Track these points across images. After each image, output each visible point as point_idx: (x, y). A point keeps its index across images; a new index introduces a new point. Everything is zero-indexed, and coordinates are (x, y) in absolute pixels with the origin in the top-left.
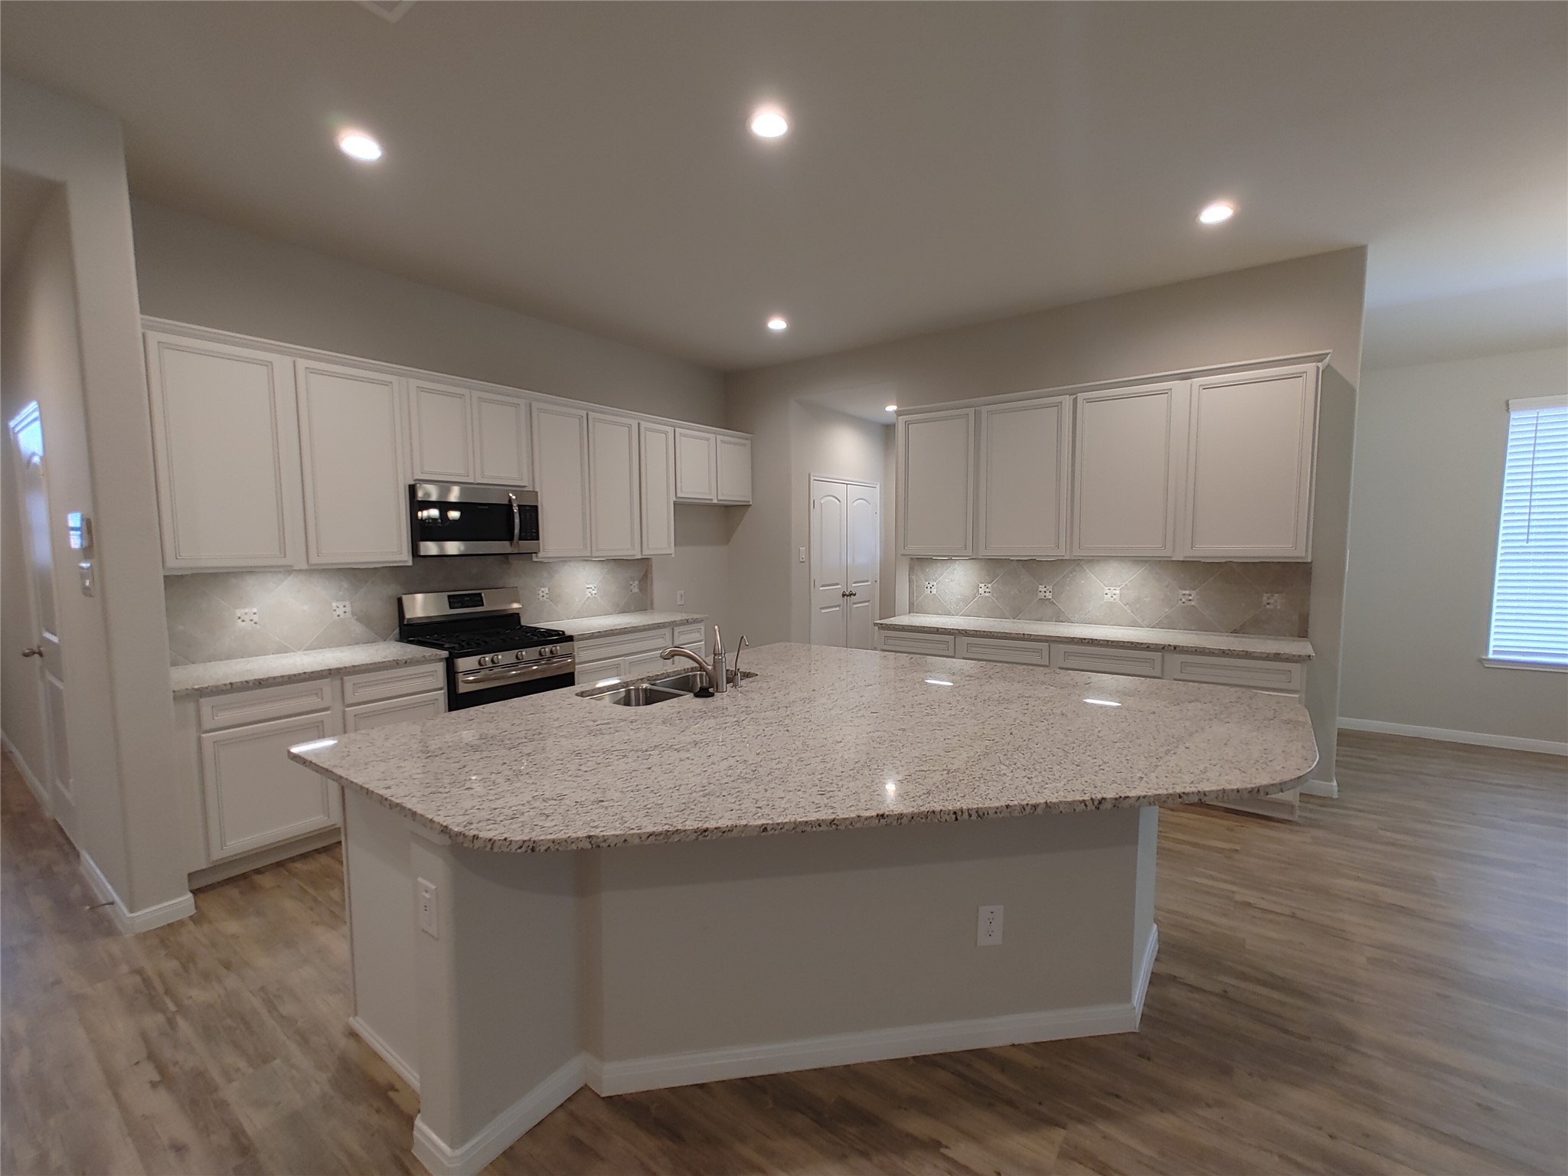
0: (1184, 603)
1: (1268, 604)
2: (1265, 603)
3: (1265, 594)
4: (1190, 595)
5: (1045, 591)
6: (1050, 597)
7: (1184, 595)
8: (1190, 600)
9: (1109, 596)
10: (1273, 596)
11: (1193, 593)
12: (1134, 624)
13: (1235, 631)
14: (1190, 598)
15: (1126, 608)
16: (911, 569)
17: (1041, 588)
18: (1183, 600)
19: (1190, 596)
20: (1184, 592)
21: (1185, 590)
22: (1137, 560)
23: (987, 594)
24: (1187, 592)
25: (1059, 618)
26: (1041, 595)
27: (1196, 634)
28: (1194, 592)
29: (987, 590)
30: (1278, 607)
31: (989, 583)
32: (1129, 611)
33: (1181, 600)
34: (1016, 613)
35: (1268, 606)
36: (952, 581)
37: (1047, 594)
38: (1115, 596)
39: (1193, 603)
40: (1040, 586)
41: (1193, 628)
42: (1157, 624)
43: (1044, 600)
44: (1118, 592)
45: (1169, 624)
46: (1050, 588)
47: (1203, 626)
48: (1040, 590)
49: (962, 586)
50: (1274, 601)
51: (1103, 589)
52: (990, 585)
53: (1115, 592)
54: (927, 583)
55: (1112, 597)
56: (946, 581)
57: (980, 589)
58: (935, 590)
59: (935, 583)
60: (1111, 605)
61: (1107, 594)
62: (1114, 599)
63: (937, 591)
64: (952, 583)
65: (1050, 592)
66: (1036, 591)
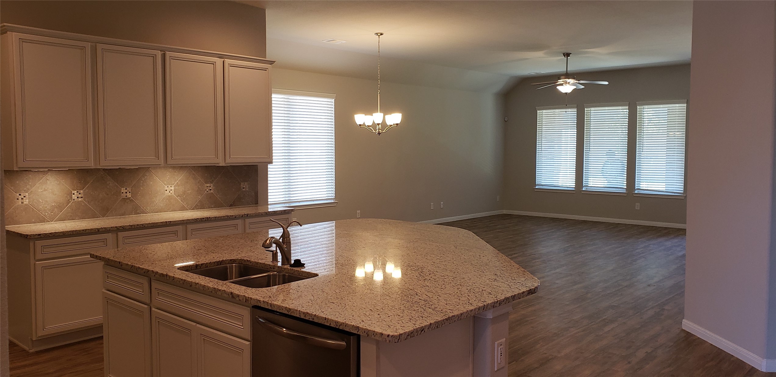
0: (207, 191)
1: (244, 188)
2: (242, 187)
3: (242, 183)
4: (210, 187)
5: (126, 192)
6: (130, 196)
7: (207, 187)
8: (210, 190)
9: (168, 191)
10: (245, 184)
12: (183, 209)
13: (231, 206)
14: (210, 188)
15: (178, 198)
17: (123, 190)
19: (209, 187)
20: (207, 185)
21: (208, 183)
22: (181, 167)
23: (80, 199)
24: (209, 185)
25: (137, 210)
26: (124, 195)
27: (214, 210)
28: (212, 185)
29: (80, 196)
30: (247, 190)
31: (81, 189)
32: (180, 201)
33: (206, 190)
34: (105, 212)
35: (243, 189)
36: (45, 190)
37: (128, 194)
38: (171, 191)
39: (212, 191)
40: (122, 189)
41: (212, 206)
42: (195, 207)
43: (125, 200)
44: (173, 188)
45: (200, 206)
46: (129, 189)
47: (217, 205)
48: (122, 191)
49: (56, 194)
50: (245, 186)
51: (164, 187)
52: (82, 191)
53: (171, 188)
54: (18, 194)
55: (170, 192)
56: (39, 191)
57: (73, 196)
58: (27, 200)
59: (27, 194)
60: (170, 197)
61: (166, 190)
62: (171, 194)
63: (29, 202)
64: (44, 193)
65: (130, 192)
66: (120, 193)
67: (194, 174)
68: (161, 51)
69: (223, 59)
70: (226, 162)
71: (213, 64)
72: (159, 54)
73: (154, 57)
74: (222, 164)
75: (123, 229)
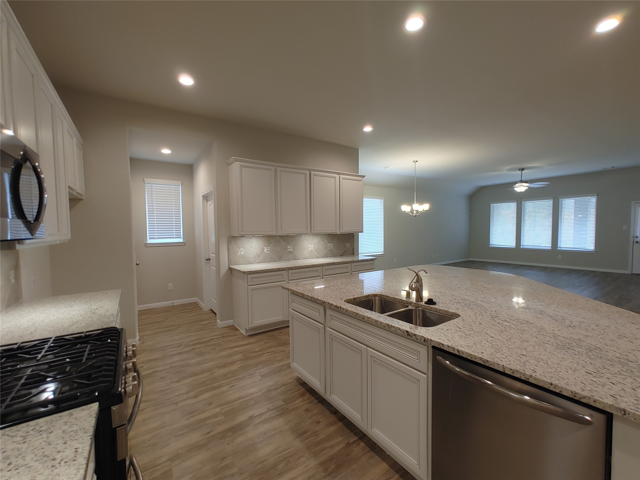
0: (329, 248)
2: (346, 245)
3: (346, 243)
6: (292, 250)
9: (310, 248)
11: (332, 244)
12: (318, 257)
13: (341, 256)
15: (315, 252)
17: (289, 247)
19: (330, 246)
22: (317, 235)
23: (268, 252)
24: (330, 244)
25: (295, 258)
26: (289, 250)
27: (333, 258)
29: (268, 250)
30: (349, 247)
31: (268, 247)
32: (316, 253)
34: (280, 258)
35: (347, 247)
39: (332, 248)
40: (288, 246)
41: (332, 256)
42: (323, 257)
43: (290, 252)
44: (313, 246)
45: (326, 256)
47: (334, 256)
48: (288, 248)
49: (256, 249)
50: (348, 245)
51: (308, 245)
52: (269, 248)
53: (312, 246)
54: (239, 249)
56: (249, 247)
57: (265, 250)
58: (243, 252)
59: (243, 249)
60: (311, 251)
62: (312, 249)
63: (244, 253)
64: (251, 248)
65: (292, 248)
66: (287, 248)
67: (323, 239)
68: (308, 171)
69: (340, 175)
70: (340, 232)
71: (335, 178)
73: (305, 175)
74: (338, 233)
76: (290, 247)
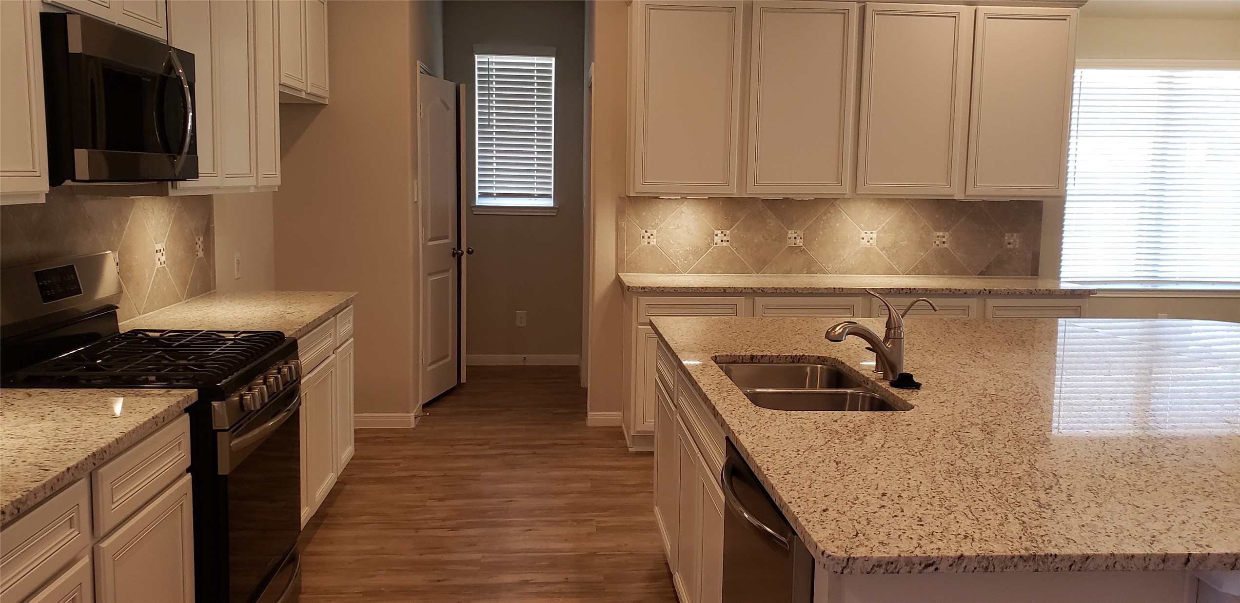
0: (938, 245)
1: (1009, 244)
2: (1006, 242)
3: (1007, 234)
4: (944, 237)
5: (796, 238)
6: (801, 244)
7: (938, 237)
8: (944, 242)
9: (866, 240)
10: (1012, 236)
11: (947, 235)
12: (890, 271)
13: (982, 273)
14: (944, 240)
15: (883, 253)
16: (620, 213)
17: (791, 234)
18: (938, 242)
19: (942, 238)
20: (938, 234)
21: (940, 231)
23: (725, 244)
24: (941, 234)
25: (810, 267)
26: (791, 242)
27: (949, 278)
28: (947, 233)
29: (725, 238)
30: (1017, 247)
31: (728, 229)
32: (886, 257)
33: (935, 242)
34: (760, 265)
35: (1008, 246)
36: (678, 227)
37: (798, 240)
38: (871, 241)
39: (946, 245)
40: (790, 232)
41: (946, 271)
42: (913, 270)
43: (794, 249)
44: (874, 236)
45: (922, 270)
46: (801, 233)
47: (954, 270)
48: (789, 236)
49: (692, 234)
50: (1014, 240)
51: (859, 233)
52: (728, 232)
53: (871, 236)
54: (644, 231)
55: (868, 242)
56: (671, 228)
57: (716, 237)
58: (655, 240)
59: (655, 231)
60: (868, 251)
61: (863, 238)
62: (871, 245)
63: (657, 242)
64: (677, 231)
65: (801, 238)
66: (783, 238)
67: (914, 214)
68: (858, 2)
69: (975, 7)
70: (967, 194)
71: (955, 16)
72: (855, 8)
73: (845, 13)
74: (959, 196)
75: (762, 292)
76: (796, 235)
